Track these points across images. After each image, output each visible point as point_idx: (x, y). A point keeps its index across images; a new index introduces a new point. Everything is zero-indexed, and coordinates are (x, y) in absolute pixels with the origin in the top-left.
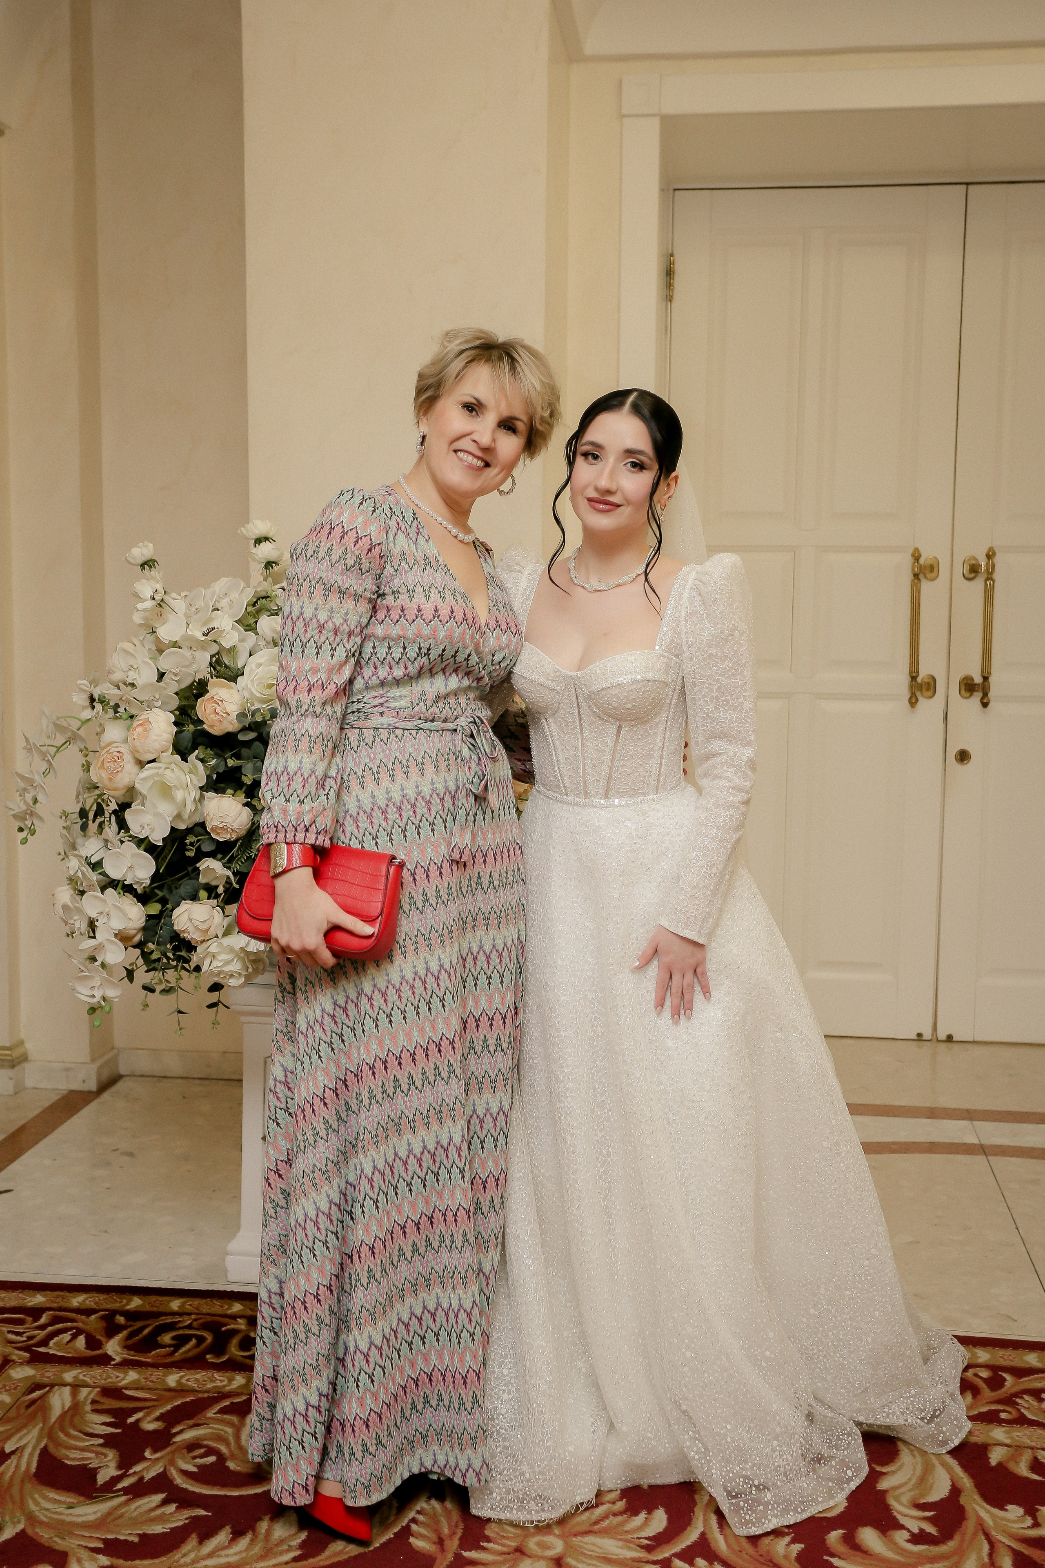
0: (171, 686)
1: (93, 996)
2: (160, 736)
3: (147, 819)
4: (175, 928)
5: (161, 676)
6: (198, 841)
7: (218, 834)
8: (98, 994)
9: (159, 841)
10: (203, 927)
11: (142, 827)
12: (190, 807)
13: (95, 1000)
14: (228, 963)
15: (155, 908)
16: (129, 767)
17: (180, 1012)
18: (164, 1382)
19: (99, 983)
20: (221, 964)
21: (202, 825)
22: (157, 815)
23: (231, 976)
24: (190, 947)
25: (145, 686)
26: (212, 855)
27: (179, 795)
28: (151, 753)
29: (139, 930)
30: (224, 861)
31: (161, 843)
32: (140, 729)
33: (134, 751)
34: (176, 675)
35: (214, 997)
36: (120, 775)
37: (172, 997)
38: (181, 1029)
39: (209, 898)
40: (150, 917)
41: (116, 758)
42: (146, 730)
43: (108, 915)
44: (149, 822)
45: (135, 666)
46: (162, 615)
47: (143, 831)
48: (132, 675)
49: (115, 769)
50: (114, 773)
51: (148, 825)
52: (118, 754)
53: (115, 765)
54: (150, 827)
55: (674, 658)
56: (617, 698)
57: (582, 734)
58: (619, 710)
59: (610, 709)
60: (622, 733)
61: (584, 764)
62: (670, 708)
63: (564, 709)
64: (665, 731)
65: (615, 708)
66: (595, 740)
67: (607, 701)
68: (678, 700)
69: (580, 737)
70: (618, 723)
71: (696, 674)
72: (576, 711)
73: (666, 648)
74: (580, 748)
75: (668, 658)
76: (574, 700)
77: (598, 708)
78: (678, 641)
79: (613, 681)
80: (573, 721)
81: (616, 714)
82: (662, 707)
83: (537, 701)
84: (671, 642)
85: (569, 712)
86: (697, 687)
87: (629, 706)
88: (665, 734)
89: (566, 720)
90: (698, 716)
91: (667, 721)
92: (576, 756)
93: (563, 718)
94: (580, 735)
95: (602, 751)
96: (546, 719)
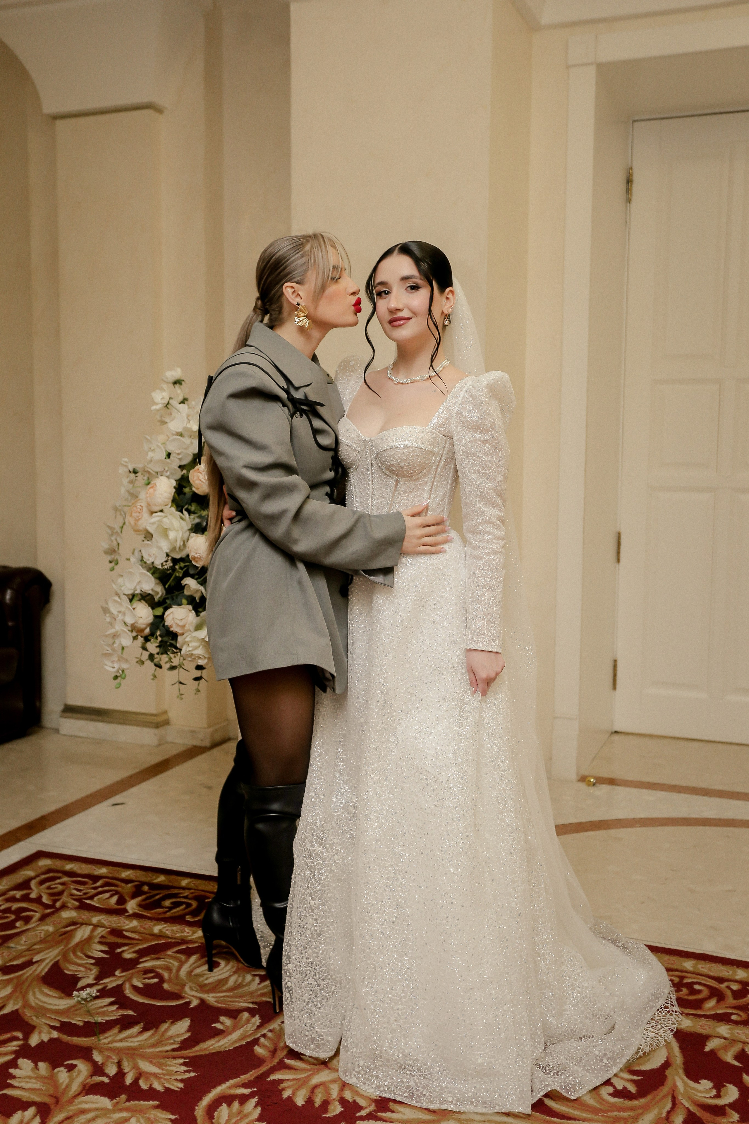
0: (175, 462)
1: (114, 667)
2: (162, 494)
3: (154, 550)
4: (166, 624)
5: (169, 455)
6: (185, 566)
7: (197, 562)
8: (117, 666)
9: (159, 565)
10: (181, 623)
11: (150, 556)
12: (179, 543)
13: (114, 670)
14: (196, 648)
15: (159, 611)
16: (145, 515)
17: (181, 683)
18: (151, 929)
19: (116, 659)
20: (190, 649)
21: (188, 556)
22: (160, 548)
23: (199, 658)
24: (174, 636)
25: (159, 461)
26: (192, 577)
27: (172, 535)
28: (156, 505)
29: (148, 625)
30: (199, 580)
31: (160, 567)
32: (151, 490)
33: (149, 505)
34: (179, 454)
35: (198, 673)
36: (140, 521)
37: (175, 672)
38: (181, 695)
39: (188, 604)
40: (156, 617)
41: (139, 510)
42: (154, 491)
43: (124, 614)
44: (154, 552)
45: (152, 448)
46: (171, 414)
47: (150, 559)
48: (150, 455)
49: (138, 517)
50: (137, 520)
51: (154, 555)
52: (140, 507)
53: (138, 514)
54: (155, 555)
55: (441, 435)
56: (394, 458)
57: (372, 484)
58: (395, 467)
59: (389, 466)
60: (399, 485)
61: (372, 506)
62: (436, 472)
63: (363, 465)
64: (432, 488)
65: (393, 465)
66: (380, 490)
67: (387, 459)
68: (444, 467)
69: (371, 487)
70: (395, 478)
71: (464, 452)
72: (370, 468)
73: (436, 428)
74: (371, 495)
75: (436, 434)
76: (369, 459)
77: (383, 465)
78: (448, 426)
79: (391, 445)
80: (367, 475)
81: (394, 470)
82: (430, 469)
83: (345, 458)
84: (441, 425)
85: (365, 468)
86: (465, 462)
87: (402, 464)
88: (431, 491)
89: (364, 474)
90: (465, 484)
91: (433, 481)
92: (367, 500)
93: (362, 472)
94: (371, 485)
95: (384, 498)
96: (352, 472)
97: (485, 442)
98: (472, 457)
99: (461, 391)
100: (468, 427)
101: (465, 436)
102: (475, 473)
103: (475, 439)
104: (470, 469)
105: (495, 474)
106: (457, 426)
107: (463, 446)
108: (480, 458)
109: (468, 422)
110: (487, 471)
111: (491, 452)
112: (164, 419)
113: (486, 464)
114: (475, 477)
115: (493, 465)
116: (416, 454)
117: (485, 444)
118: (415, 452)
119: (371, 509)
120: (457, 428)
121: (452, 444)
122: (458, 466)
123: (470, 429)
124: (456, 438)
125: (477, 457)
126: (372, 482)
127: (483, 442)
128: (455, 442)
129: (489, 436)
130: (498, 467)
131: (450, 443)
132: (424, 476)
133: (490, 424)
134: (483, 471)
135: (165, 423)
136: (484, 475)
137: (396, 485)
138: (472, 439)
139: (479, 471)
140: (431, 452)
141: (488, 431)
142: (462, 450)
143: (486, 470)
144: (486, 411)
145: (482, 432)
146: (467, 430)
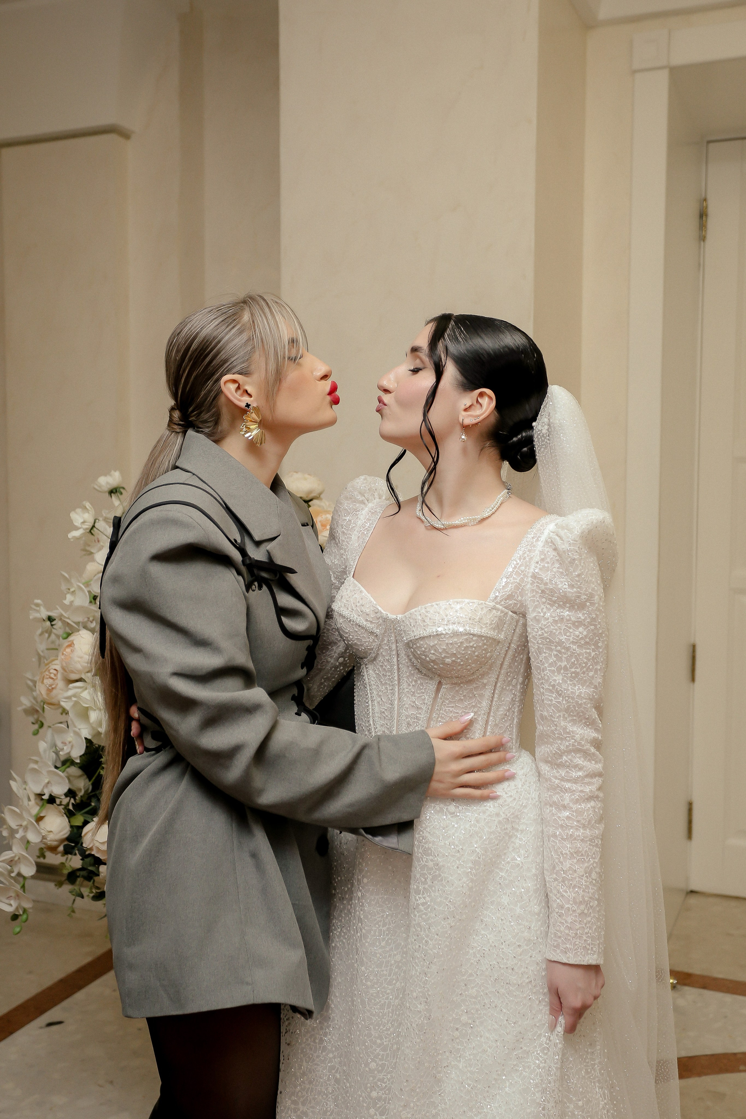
1: (11, 905)
2: (81, 658)
3: (70, 737)
4: (86, 842)
5: (95, 599)
8: (15, 903)
9: (76, 758)
11: (64, 744)
13: (13, 909)
15: (77, 821)
16: (60, 684)
19: (15, 894)
22: (77, 734)
24: (96, 863)
25: (81, 608)
28: (75, 673)
29: (62, 841)
31: (78, 761)
32: (68, 650)
33: (65, 669)
36: (53, 692)
40: (71, 830)
41: (52, 676)
42: (72, 651)
43: (26, 829)
44: (69, 739)
45: (72, 590)
46: (99, 541)
47: (65, 748)
48: (69, 598)
49: (50, 686)
50: (50, 690)
51: (70, 742)
52: (55, 672)
53: (51, 681)
54: (71, 744)
55: (511, 613)
56: (435, 650)
57: (399, 686)
58: (437, 664)
59: (428, 662)
60: (442, 690)
61: (398, 721)
62: (501, 668)
63: (384, 656)
64: (493, 694)
65: (433, 661)
66: (412, 695)
67: (424, 652)
68: (512, 659)
69: (396, 690)
70: (437, 679)
71: (543, 638)
72: (395, 660)
73: (501, 601)
74: (396, 702)
75: (502, 612)
76: (394, 647)
77: (417, 659)
78: (520, 598)
79: (431, 630)
80: (391, 671)
81: (435, 668)
82: (491, 666)
83: (356, 644)
84: (510, 597)
85: (388, 660)
86: (544, 655)
87: (448, 661)
88: (493, 697)
89: (384, 669)
90: (543, 688)
91: (496, 683)
92: (391, 710)
93: (382, 666)
94: (397, 687)
95: (418, 708)
96: (366, 665)
97: (578, 624)
98: (556, 646)
99: (537, 540)
100: (550, 600)
101: (545, 613)
102: (559, 672)
103: (562, 619)
104: (551, 665)
105: (591, 674)
106: (534, 596)
107: (542, 629)
108: (568, 649)
109: (552, 591)
110: (578, 670)
111: (588, 640)
112: (88, 548)
113: (577, 660)
114: (558, 678)
115: (589, 660)
116: (471, 644)
117: (577, 627)
118: (470, 642)
119: (398, 725)
120: (534, 601)
121: (525, 625)
122: (532, 659)
123: (555, 602)
124: (531, 615)
125: (564, 648)
126: (399, 682)
127: (574, 623)
128: (530, 623)
129: (584, 614)
130: (597, 663)
131: (523, 624)
132: (483, 675)
133: (586, 595)
134: (573, 670)
135: (91, 553)
136: (573, 675)
137: (438, 690)
138: (557, 618)
139: (565, 668)
140: (495, 640)
141: (582, 606)
142: (540, 635)
143: (577, 668)
144: (579, 575)
145: (572, 608)
146: (549, 604)
